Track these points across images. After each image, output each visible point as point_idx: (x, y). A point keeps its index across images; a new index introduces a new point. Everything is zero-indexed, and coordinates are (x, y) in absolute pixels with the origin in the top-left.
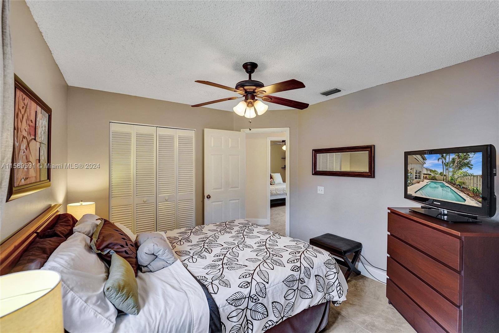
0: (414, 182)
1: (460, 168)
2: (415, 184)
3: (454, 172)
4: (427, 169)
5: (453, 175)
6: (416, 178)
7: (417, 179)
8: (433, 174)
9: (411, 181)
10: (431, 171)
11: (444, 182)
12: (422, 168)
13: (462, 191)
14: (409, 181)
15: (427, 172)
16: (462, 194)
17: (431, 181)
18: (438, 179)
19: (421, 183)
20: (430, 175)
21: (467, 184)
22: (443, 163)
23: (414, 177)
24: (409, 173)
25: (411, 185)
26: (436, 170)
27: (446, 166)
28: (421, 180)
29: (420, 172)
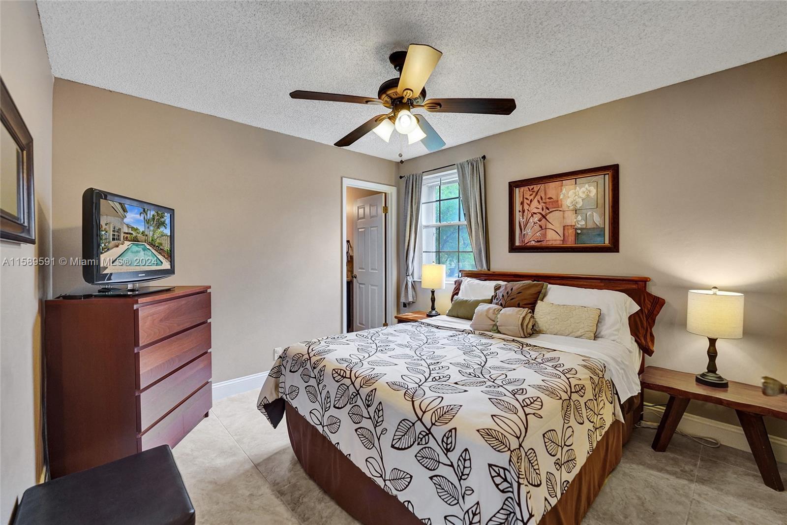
0: (111, 245)
1: (158, 228)
2: (112, 248)
3: (154, 231)
4: (128, 226)
5: (153, 235)
6: (114, 239)
7: (116, 241)
8: (134, 234)
9: (107, 244)
10: (133, 228)
11: (146, 244)
12: (121, 223)
13: (160, 253)
14: (103, 245)
15: (128, 229)
16: (160, 257)
17: (132, 242)
18: (139, 240)
19: (121, 246)
20: (132, 234)
21: (164, 245)
22: (144, 219)
23: (111, 237)
24: (102, 231)
25: (105, 252)
26: (139, 228)
27: (148, 223)
28: (121, 242)
29: (119, 229)
